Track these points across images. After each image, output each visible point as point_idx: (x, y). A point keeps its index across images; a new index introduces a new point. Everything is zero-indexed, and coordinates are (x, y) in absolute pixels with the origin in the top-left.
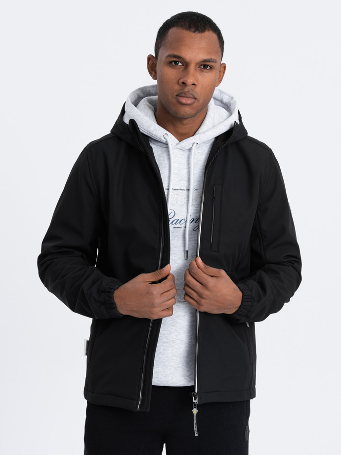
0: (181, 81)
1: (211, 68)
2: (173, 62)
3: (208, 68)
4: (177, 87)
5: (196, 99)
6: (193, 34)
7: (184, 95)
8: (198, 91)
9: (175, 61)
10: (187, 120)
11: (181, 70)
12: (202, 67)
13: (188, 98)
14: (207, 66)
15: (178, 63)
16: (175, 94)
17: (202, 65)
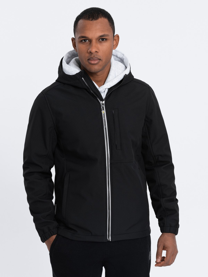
0: (89, 51)
1: (106, 39)
2: (83, 40)
3: (105, 40)
4: (87, 55)
5: (100, 59)
6: (91, 22)
7: (92, 59)
8: (101, 55)
9: (84, 39)
10: (99, 73)
11: (88, 44)
12: (101, 40)
13: (94, 60)
14: (104, 39)
15: (86, 41)
16: (87, 59)
17: (100, 39)
